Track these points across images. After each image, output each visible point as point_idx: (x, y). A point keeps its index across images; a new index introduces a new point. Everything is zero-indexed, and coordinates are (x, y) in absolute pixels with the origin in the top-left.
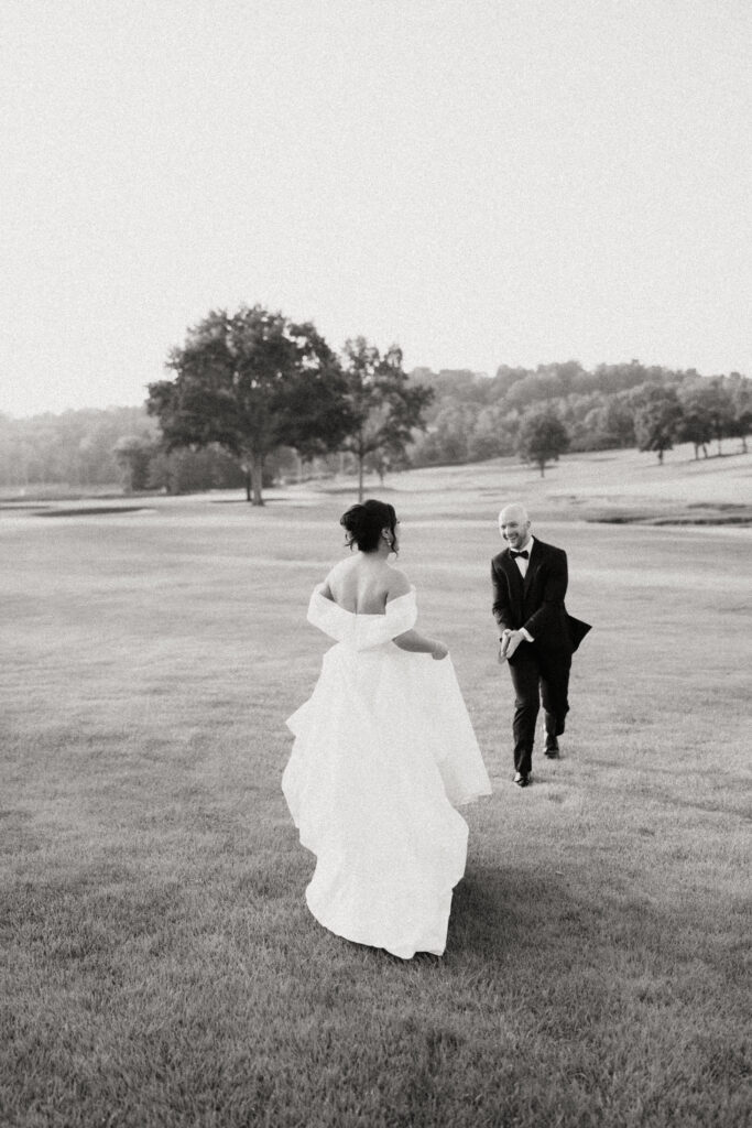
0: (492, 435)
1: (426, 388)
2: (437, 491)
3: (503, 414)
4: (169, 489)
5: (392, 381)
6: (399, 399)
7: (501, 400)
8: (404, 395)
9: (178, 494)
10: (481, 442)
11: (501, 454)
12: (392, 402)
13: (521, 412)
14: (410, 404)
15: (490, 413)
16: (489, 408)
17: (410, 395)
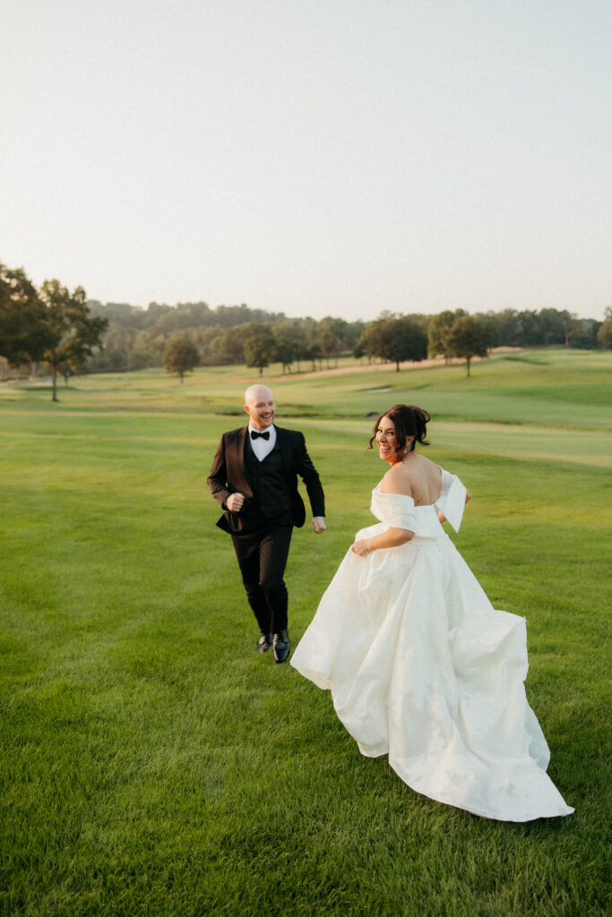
0: (146, 352)
1: (102, 319)
2: (107, 391)
3: (154, 337)
5: (78, 313)
6: (82, 325)
7: (151, 328)
8: (87, 323)
10: (137, 357)
11: (152, 365)
12: (77, 327)
13: (166, 337)
14: (91, 330)
15: (144, 336)
16: (143, 332)
17: (91, 323)
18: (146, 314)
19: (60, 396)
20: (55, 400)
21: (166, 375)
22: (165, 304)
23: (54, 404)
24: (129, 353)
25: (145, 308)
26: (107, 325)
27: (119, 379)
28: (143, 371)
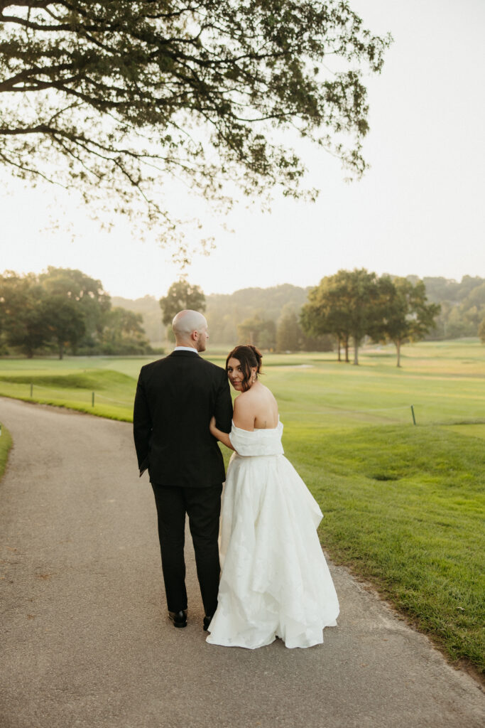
0: (462, 323)
1: (436, 305)
2: (428, 358)
3: (467, 308)
4: (275, 350)
5: (418, 301)
6: (422, 310)
7: (465, 300)
8: (424, 309)
9: (279, 353)
10: (453, 327)
11: (466, 335)
12: (418, 313)
13: (479, 308)
14: (428, 313)
15: (458, 307)
16: (457, 304)
17: (428, 309)
18: (460, 286)
19: (402, 363)
20: (399, 366)
21: (479, 344)
22: (477, 277)
23: (398, 369)
24: (446, 323)
25: (459, 281)
26: (440, 310)
27: (438, 347)
28: (459, 340)
